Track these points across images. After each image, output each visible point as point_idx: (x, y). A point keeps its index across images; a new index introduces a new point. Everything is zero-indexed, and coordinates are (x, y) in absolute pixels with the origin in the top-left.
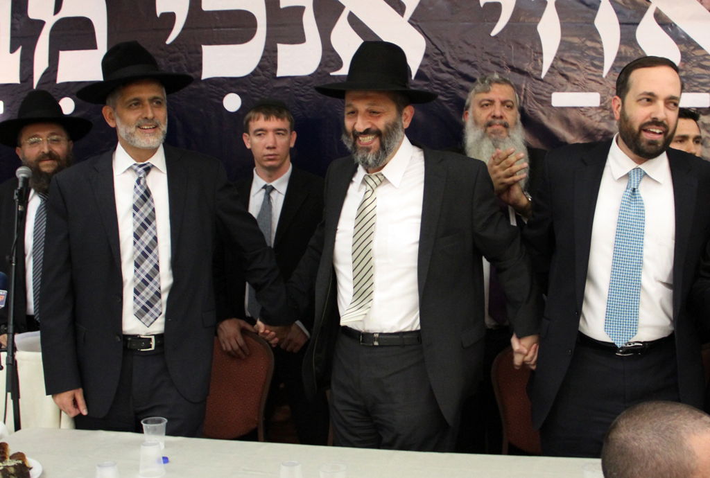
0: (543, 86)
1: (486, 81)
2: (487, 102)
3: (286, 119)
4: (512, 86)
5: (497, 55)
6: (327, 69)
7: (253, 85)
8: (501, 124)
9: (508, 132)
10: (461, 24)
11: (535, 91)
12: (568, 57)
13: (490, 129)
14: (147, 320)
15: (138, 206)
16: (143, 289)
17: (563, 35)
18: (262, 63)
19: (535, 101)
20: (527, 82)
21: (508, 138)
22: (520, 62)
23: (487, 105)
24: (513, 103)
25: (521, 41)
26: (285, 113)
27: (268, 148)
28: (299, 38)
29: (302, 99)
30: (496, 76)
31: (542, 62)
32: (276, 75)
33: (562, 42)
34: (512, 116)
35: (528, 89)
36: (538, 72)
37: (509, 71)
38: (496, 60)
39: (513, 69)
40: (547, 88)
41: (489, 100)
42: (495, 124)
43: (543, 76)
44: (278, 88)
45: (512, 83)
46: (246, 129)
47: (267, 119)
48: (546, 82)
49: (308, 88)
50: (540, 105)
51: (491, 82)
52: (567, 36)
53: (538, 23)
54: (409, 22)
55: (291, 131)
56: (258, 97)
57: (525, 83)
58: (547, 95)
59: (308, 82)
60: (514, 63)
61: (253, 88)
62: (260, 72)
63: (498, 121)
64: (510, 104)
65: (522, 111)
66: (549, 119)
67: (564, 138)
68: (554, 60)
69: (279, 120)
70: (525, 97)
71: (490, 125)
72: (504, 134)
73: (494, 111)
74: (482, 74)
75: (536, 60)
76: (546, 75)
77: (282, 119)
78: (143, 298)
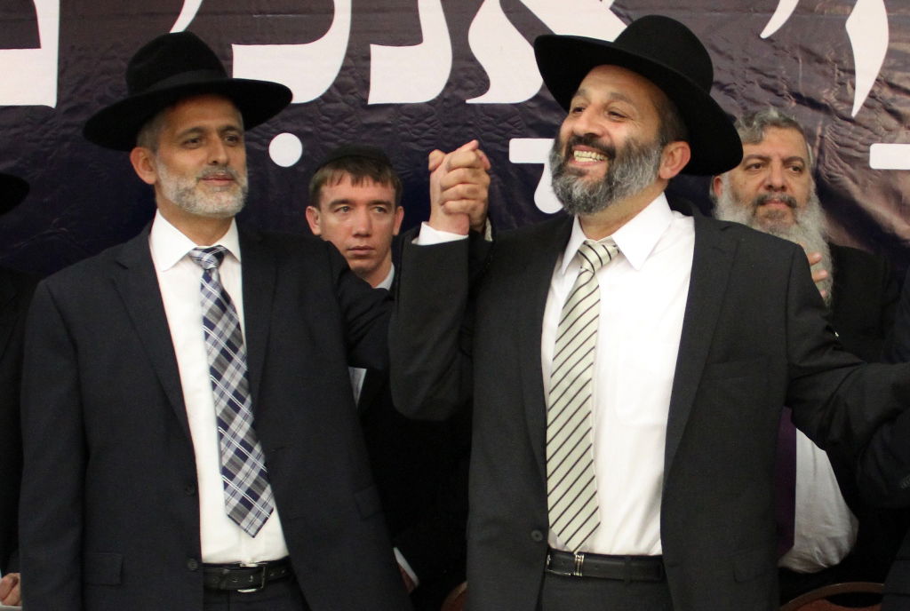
0: (854, 132)
1: (755, 123)
2: (758, 161)
3: (390, 185)
4: (801, 131)
5: (773, 73)
6: (459, 93)
7: (324, 118)
8: (782, 201)
9: (794, 215)
10: (708, 14)
11: (840, 140)
12: (901, 79)
13: (762, 210)
14: (252, 523)
15: (212, 319)
16: (239, 468)
17: (891, 40)
18: (343, 79)
19: (839, 159)
20: (825, 124)
21: (795, 227)
22: (814, 87)
23: (757, 166)
24: (802, 160)
25: (817, 48)
26: (389, 173)
27: (357, 235)
28: (410, 34)
29: (414, 146)
30: (774, 114)
31: (854, 88)
32: (366, 100)
33: (891, 53)
34: (801, 186)
35: (827, 136)
36: (846, 106)
37: (794, 104)
38: (770, 82)
39: (799, 98)
40: (860, 134)
41: (760, 157)
42: (771, 201)
43: (854, 113)
44: (369, 126)
45: (802, 126)
46: (315, 199)
47: (356, 182)
48: (860, 125)
49: (427, 126)
50: (847, 166)
51: (763, 124)
52: (899, 40)
53: (847, 16)
54: (612, 9)
55: (397, 206)
56: (331, 140)
57: (820, 125)
58: (862, 148)
59: (426, 115)
60: (801, 88)
61: (325, 125)
62: (338, 95)
63: (777, 196)
64: (798, 163)
65: (817, 175)
66: (863, 191)
67: (891, 227)
68: (875, 84)
69: (378, 184)
70: (821, 151)
71: (762, 202)
72: (788, 219)
73: (770, 177)
74: (745, 108)
75: (842, 84)
76: (860, 112)
77: (384, 183)
78: (240, 484)
